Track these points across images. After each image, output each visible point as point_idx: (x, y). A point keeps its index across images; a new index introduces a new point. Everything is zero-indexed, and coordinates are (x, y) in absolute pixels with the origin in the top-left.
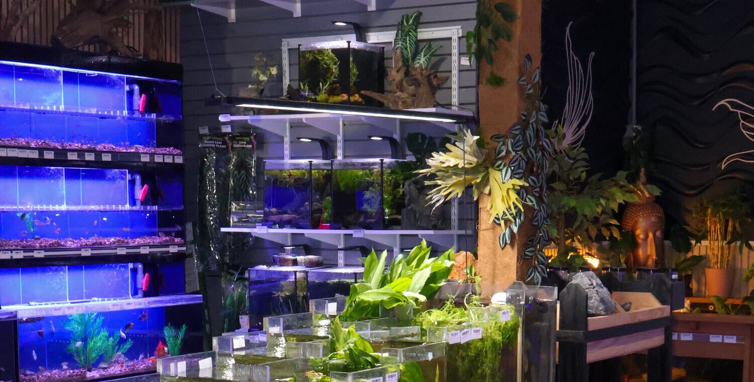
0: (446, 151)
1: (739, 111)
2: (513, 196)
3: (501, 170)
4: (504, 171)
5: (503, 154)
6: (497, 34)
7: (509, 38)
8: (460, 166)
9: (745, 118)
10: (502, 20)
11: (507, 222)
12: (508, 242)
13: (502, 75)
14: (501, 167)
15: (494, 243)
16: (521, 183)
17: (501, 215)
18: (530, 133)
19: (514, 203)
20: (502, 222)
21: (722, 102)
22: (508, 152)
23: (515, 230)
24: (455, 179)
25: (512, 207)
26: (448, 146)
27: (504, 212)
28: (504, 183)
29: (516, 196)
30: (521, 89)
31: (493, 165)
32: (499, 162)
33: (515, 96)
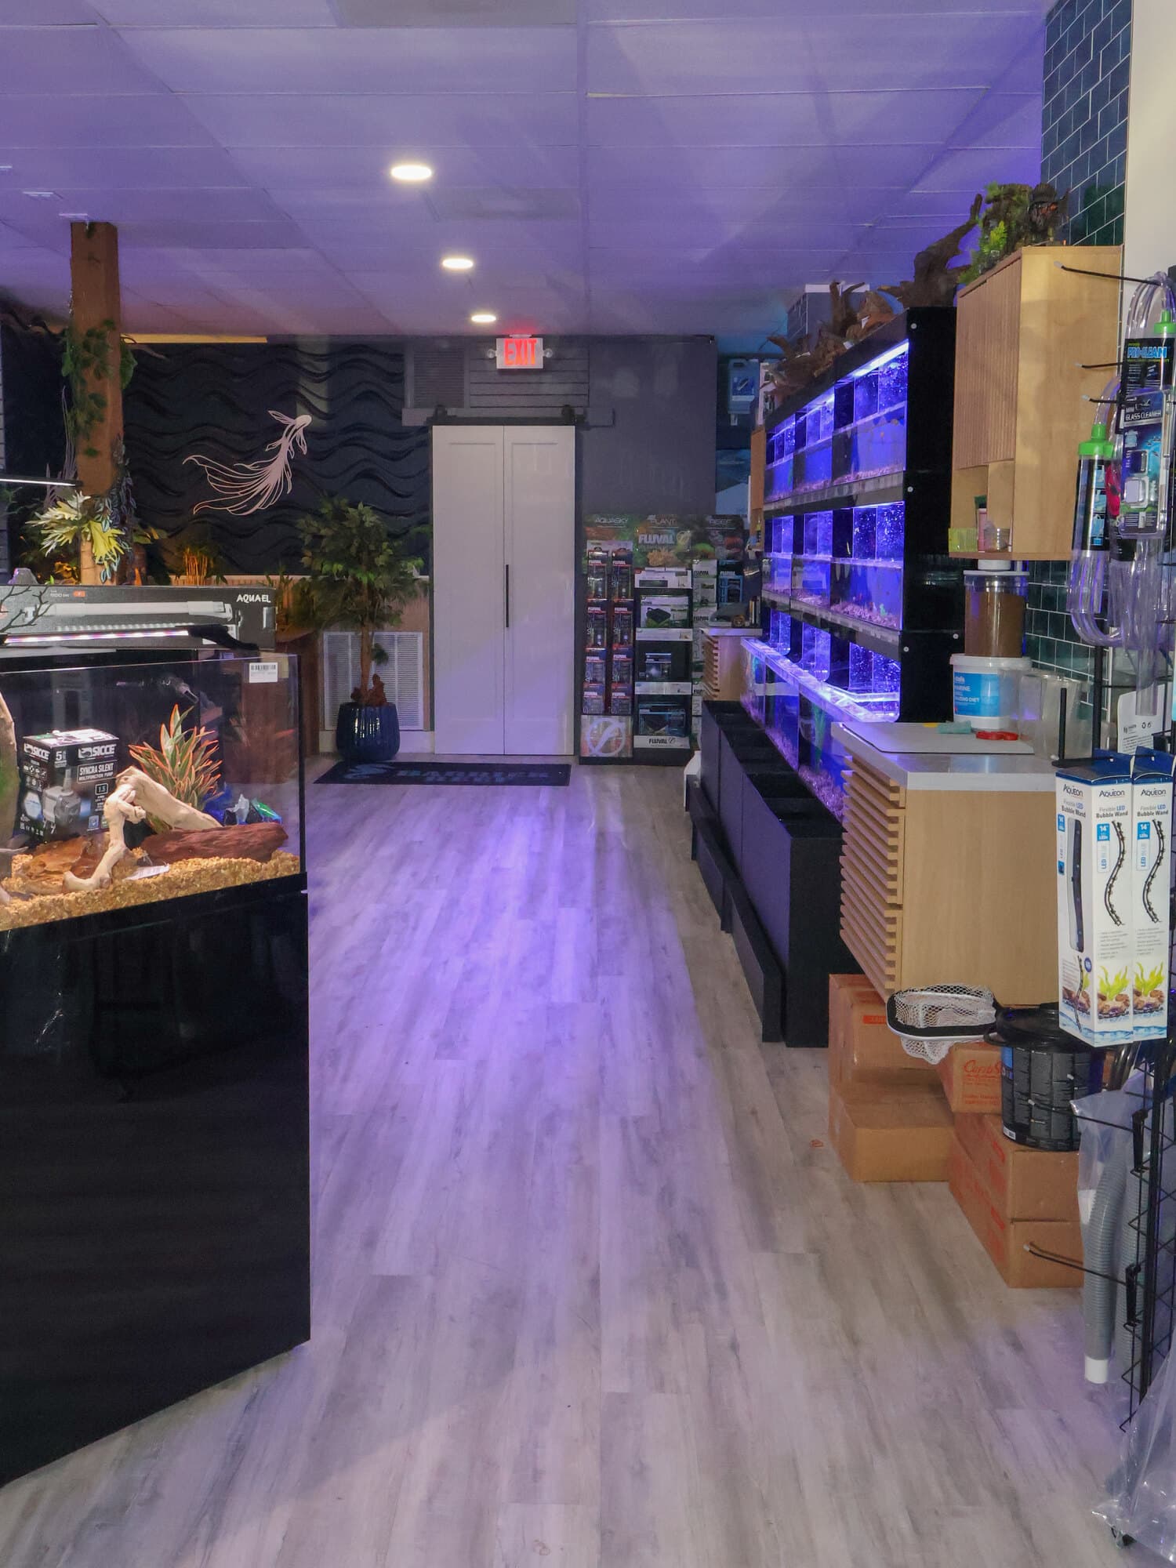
0: (58, 506)
1: (206, 466)
2: (114, 543)
3: (101, 522)
4: (104, 523)
5: (101, 510)
6: (91, 416)
7: (101, 420)
8: (72, 519)
9: (210, 471)
10: (95, 406)
11: (109, 562)
12: (109, 577)
13: (98, 448)
14: (100, 520)
15: (95, 578)
16: (119, 532)
17: (104, 557)
18: (122, 493)
19: (115, 548)
20: (106, 563)
21: (191, 458)
22: (105, 508)
23: (115, 569)
24: (68, 529)
25: (113, 550)
26: (59, 503)
27: (106, 555)
28: (104, 532)
29: (116, 543)
30: (113, 459)
31: (93, 517)
32: (99, 516)
33: (109, 465)
